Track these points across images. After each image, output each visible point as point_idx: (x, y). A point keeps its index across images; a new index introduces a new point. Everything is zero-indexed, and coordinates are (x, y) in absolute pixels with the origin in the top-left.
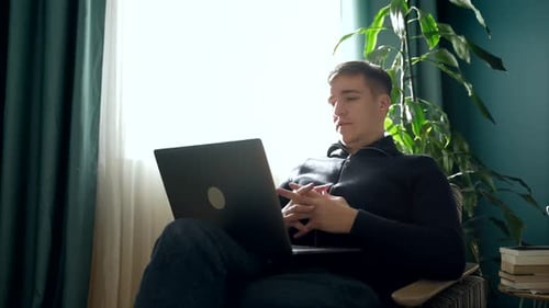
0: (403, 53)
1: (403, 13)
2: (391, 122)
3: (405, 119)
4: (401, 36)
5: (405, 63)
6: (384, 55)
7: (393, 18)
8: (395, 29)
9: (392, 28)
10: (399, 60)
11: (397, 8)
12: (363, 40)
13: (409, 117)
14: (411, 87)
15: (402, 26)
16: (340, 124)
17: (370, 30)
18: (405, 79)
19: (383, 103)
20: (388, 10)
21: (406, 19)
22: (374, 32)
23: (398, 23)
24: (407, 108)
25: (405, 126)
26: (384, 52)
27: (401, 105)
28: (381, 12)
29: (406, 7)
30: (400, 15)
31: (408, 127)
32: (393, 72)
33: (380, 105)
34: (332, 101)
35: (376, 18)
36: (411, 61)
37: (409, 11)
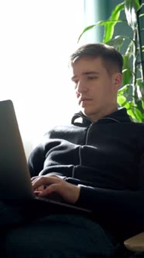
0: (135, 42)
1: (136, 9)
2: (124, 99)
3: (136, 96)
4: (133, 27)
5: (137, 50)
6: (120, 43)
7: (127, 12)
8: (129, 22)
9: (126, 21)
10: (131, 48)
11: (131, 4)
12: (102, 30)
13: (140, 95)
14: (141, 71)
15: (134, 20)
16: (82, 99)
17: (108, 23)
18: (137, 64)
19: (116, 80)
20: (123, 6)
21: (138, 13)
22: (111, 24)
23: (131, 16)
24: (138, 87)
25: (136, 103)
26: (119, 41)
27: (133, 85)
28: (117, 7)
29: (138, 4)
30: (133, 10)
31: (139, 103)
32: (127, 57)
33: (114, 82)
34: (75, 79)
35: (114, 13)
36: (141, 49)
37: (140, 7)
